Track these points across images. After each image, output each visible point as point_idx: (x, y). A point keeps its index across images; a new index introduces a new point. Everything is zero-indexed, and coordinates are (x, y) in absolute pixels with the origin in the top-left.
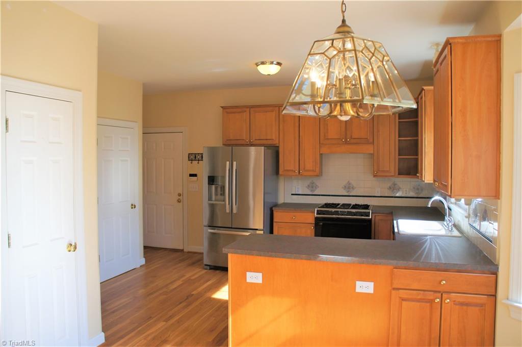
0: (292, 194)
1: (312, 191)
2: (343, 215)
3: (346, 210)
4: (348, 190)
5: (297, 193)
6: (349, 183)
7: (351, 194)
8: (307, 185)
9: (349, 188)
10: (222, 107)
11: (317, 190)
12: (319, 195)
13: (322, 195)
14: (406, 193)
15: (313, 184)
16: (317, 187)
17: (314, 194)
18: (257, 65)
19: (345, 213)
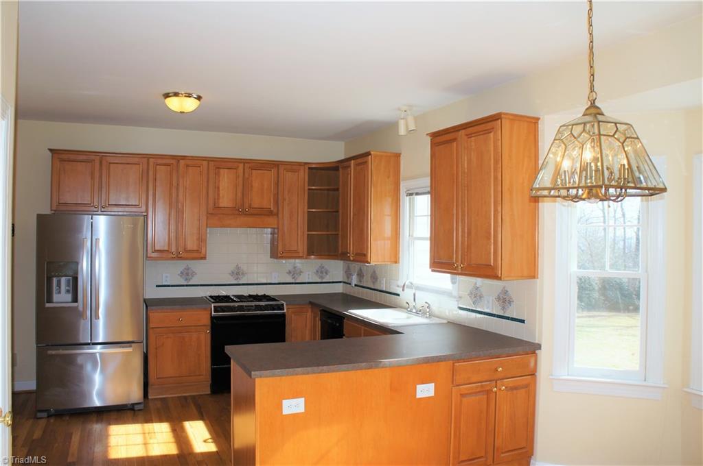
0: (157, 286)
1: (186, 279)
2: (249, 310)
3: (253, 304)
4: (237, 277)
5: (164, 284)
6: (238, 268)
7: (240, 282)
8: (179, 273)
9: (238, 274)
10: (51, 150)
11: (194, 278)
12: (198, 285)
13: (201, 285)
14: (309, 278)
15: (188, 269)
16: (193, 274)
17: (190, 283)
18: (167, 96)
19: (253, 308)
